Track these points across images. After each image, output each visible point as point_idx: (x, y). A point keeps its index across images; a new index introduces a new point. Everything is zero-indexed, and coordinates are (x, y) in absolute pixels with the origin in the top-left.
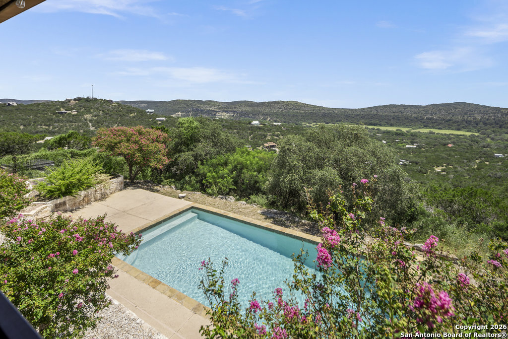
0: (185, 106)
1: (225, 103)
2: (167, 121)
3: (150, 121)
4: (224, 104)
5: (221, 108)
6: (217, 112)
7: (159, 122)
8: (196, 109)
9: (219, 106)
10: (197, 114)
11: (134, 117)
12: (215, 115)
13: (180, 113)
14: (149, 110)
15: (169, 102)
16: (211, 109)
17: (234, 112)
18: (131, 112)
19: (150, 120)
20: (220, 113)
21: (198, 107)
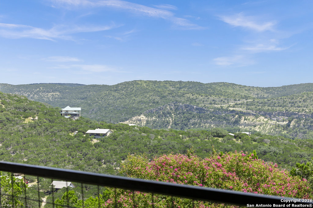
0: (157, 99)
1: (263, 89)
2: (114, 138)
3: (71, 138)
4: (261, 94)
5: (252, 104)
6: (241, 114)
7: (95, 141)
8: (186, 106)
9: (246, 98)
10: (189, 120)
11: (33, 126)
12: (237, 122)
13: (142, 117)
14: (68, 108)
15: (116, 88)
16: (225, 106)
17: (290, 115)
18: (26, 112)
19: (72, 134)
20: (251, 118)
21: (192, 100)
